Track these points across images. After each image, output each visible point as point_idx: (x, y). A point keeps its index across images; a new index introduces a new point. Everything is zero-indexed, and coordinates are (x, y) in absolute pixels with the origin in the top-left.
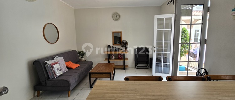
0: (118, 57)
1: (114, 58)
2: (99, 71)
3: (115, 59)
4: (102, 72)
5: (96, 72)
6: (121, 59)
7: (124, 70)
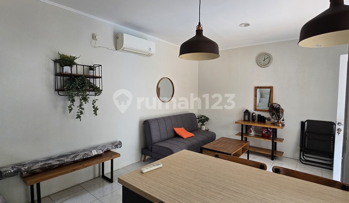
0: (262, 134)
1: (253, 133)
2: (215, 148)
3: (256, 136)
4: (218, 150)
5: (210, 148)
6: (268, 137)
7: (272, 159)
